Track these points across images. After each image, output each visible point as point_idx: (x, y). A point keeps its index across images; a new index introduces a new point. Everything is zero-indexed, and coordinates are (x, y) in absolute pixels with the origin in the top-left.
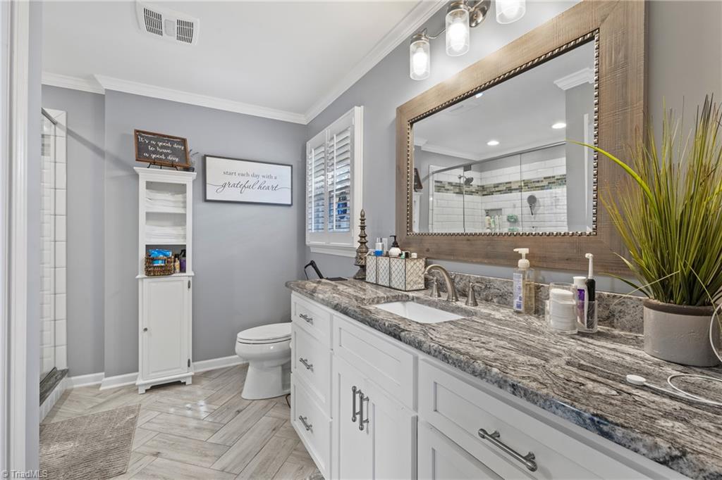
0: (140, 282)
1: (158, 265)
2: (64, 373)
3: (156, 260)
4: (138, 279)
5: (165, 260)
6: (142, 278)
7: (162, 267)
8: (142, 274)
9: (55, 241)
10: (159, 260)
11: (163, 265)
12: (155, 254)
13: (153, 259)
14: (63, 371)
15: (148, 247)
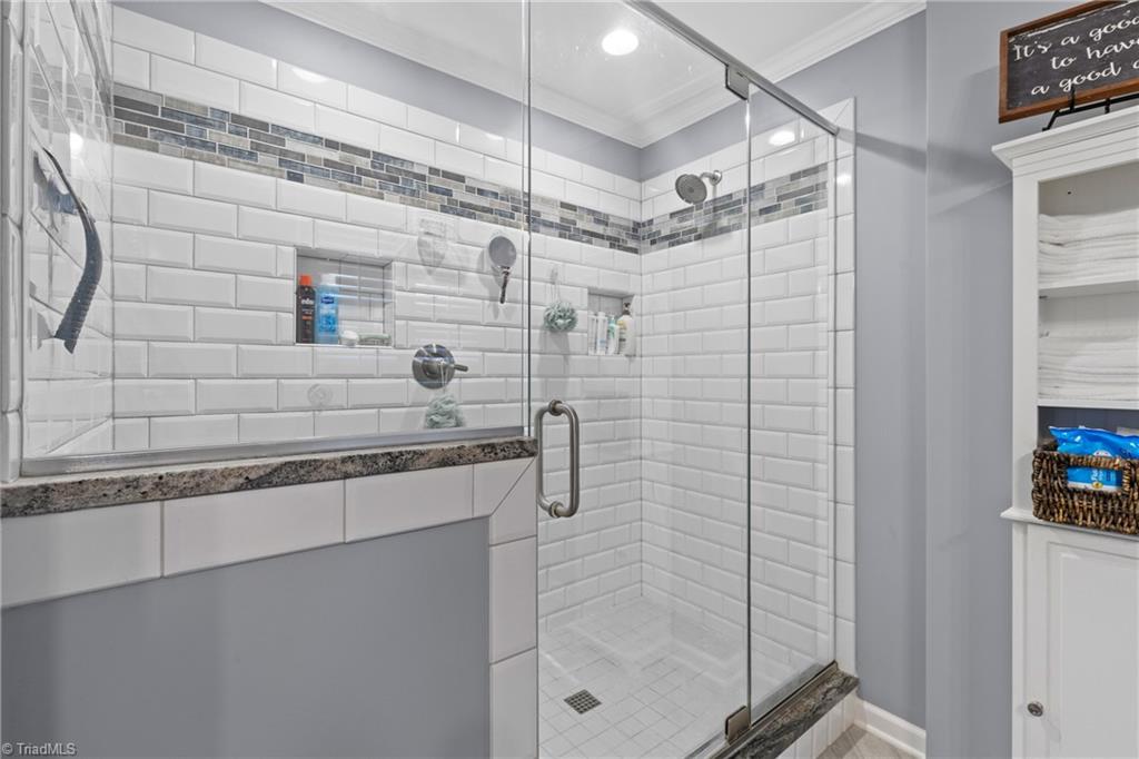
0: (1017, 535)
1: (1090, 487)
2: (848, 685)
3: (1076, 466)
4: (1010, 522)
5: (1120, 473)
6: (1024, 524)
7: (1105, 497)
8: (1021, 510)
9: (836, 388)
10: (1090, 467)
11: (1110, 489)
12: (1072, 442)
13: (1065, 463)
14: (847, 678)
15: (1047, 416)
